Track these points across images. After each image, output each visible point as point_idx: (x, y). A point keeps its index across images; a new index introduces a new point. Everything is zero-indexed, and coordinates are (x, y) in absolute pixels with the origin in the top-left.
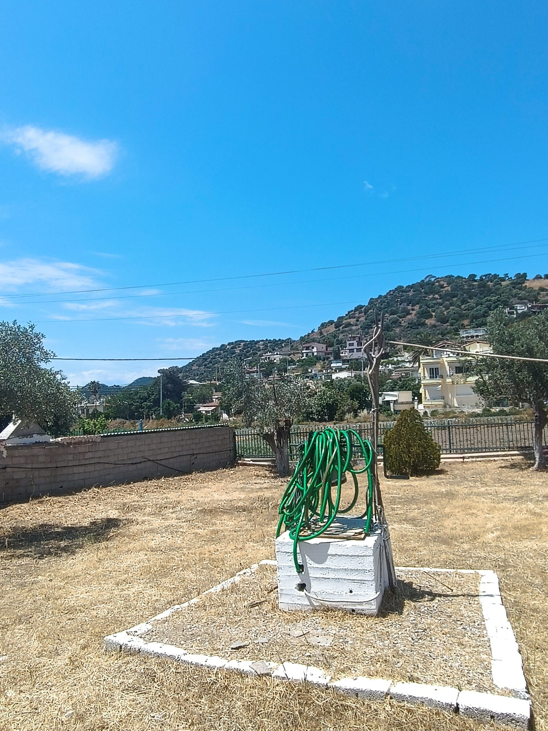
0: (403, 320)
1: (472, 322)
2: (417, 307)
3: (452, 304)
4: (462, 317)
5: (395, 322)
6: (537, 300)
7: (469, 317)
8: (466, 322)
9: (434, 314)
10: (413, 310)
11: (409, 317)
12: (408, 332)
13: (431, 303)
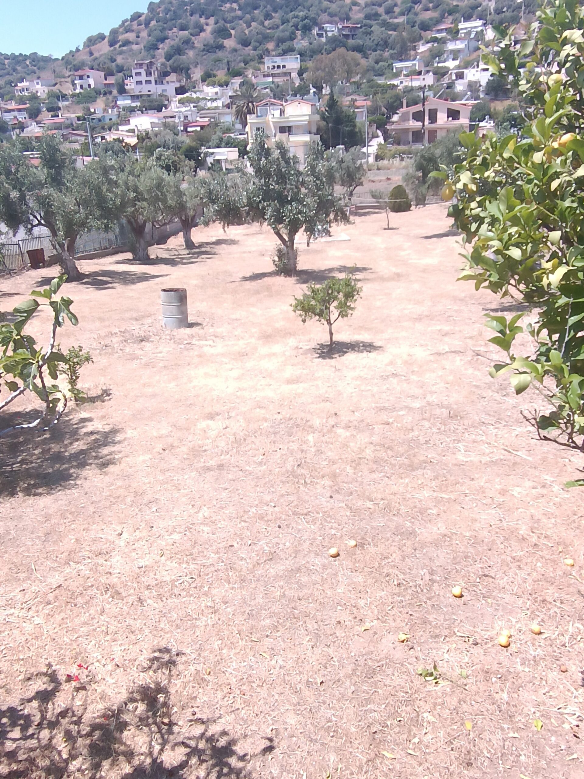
0: (196, 39)
1: (278, 46)
2: (212, 20)
3: (253, 20)
4: (266, 38)
5: (187, 42)
6: (348, 19)
7: (274, 38)
8: (271, 46)
9: (233, 32)
10: (207, 24)
11: (202, 34)
12: (205, 57)
13: (229, 16)
